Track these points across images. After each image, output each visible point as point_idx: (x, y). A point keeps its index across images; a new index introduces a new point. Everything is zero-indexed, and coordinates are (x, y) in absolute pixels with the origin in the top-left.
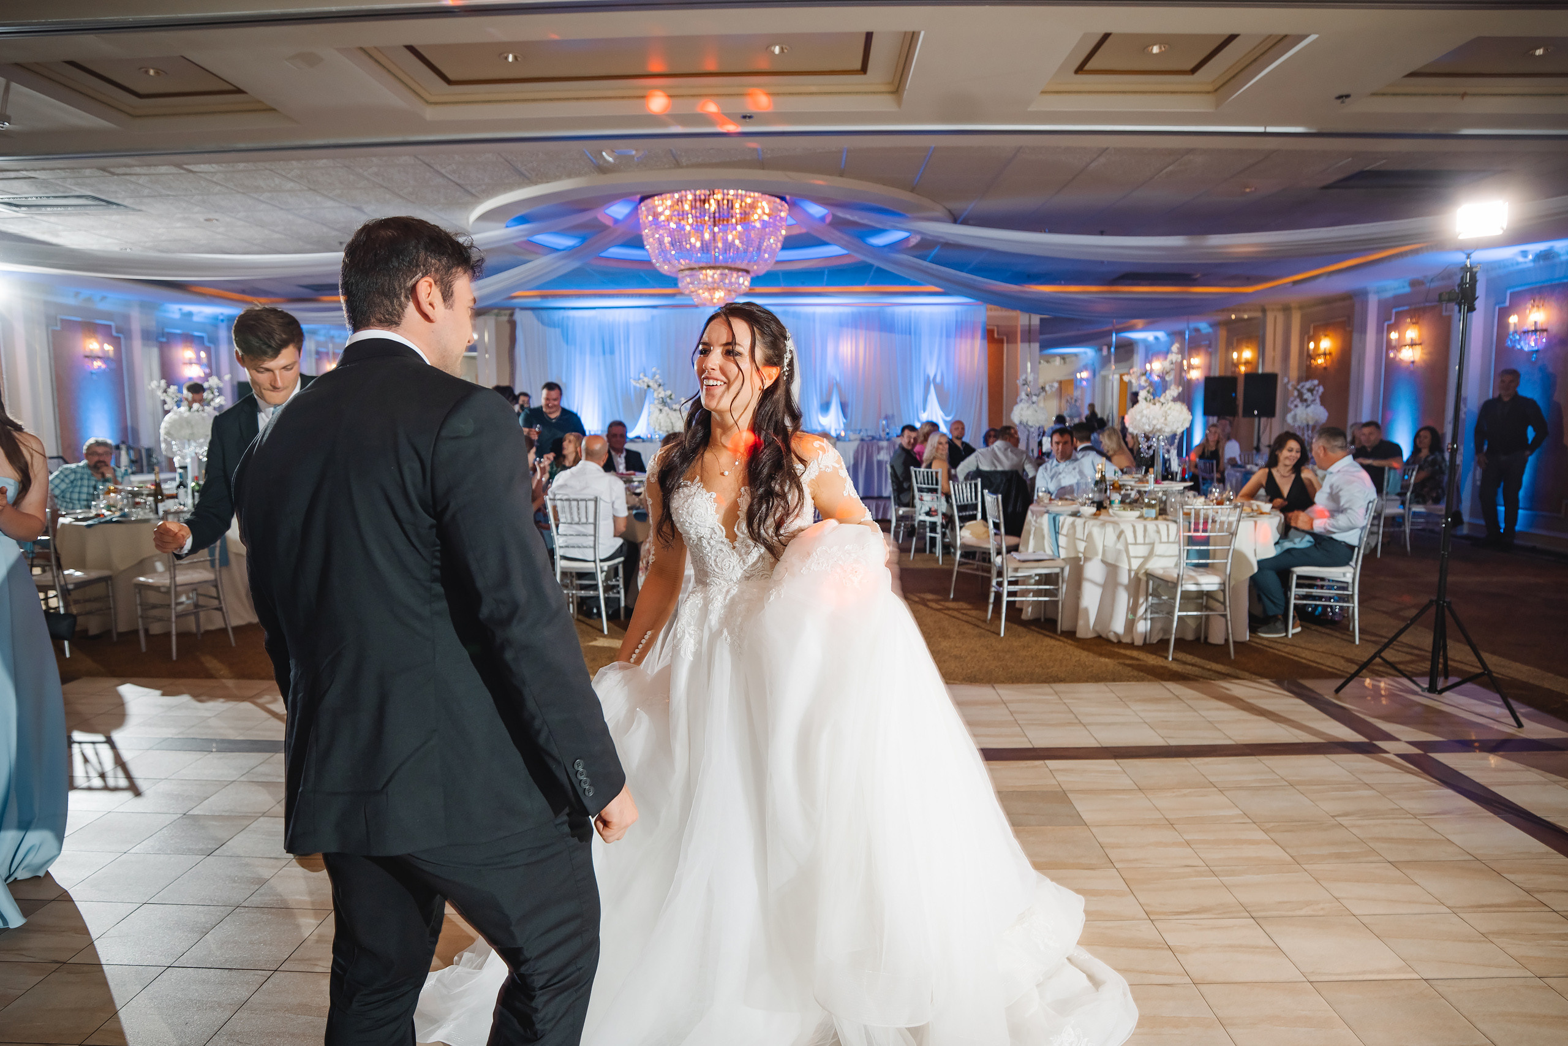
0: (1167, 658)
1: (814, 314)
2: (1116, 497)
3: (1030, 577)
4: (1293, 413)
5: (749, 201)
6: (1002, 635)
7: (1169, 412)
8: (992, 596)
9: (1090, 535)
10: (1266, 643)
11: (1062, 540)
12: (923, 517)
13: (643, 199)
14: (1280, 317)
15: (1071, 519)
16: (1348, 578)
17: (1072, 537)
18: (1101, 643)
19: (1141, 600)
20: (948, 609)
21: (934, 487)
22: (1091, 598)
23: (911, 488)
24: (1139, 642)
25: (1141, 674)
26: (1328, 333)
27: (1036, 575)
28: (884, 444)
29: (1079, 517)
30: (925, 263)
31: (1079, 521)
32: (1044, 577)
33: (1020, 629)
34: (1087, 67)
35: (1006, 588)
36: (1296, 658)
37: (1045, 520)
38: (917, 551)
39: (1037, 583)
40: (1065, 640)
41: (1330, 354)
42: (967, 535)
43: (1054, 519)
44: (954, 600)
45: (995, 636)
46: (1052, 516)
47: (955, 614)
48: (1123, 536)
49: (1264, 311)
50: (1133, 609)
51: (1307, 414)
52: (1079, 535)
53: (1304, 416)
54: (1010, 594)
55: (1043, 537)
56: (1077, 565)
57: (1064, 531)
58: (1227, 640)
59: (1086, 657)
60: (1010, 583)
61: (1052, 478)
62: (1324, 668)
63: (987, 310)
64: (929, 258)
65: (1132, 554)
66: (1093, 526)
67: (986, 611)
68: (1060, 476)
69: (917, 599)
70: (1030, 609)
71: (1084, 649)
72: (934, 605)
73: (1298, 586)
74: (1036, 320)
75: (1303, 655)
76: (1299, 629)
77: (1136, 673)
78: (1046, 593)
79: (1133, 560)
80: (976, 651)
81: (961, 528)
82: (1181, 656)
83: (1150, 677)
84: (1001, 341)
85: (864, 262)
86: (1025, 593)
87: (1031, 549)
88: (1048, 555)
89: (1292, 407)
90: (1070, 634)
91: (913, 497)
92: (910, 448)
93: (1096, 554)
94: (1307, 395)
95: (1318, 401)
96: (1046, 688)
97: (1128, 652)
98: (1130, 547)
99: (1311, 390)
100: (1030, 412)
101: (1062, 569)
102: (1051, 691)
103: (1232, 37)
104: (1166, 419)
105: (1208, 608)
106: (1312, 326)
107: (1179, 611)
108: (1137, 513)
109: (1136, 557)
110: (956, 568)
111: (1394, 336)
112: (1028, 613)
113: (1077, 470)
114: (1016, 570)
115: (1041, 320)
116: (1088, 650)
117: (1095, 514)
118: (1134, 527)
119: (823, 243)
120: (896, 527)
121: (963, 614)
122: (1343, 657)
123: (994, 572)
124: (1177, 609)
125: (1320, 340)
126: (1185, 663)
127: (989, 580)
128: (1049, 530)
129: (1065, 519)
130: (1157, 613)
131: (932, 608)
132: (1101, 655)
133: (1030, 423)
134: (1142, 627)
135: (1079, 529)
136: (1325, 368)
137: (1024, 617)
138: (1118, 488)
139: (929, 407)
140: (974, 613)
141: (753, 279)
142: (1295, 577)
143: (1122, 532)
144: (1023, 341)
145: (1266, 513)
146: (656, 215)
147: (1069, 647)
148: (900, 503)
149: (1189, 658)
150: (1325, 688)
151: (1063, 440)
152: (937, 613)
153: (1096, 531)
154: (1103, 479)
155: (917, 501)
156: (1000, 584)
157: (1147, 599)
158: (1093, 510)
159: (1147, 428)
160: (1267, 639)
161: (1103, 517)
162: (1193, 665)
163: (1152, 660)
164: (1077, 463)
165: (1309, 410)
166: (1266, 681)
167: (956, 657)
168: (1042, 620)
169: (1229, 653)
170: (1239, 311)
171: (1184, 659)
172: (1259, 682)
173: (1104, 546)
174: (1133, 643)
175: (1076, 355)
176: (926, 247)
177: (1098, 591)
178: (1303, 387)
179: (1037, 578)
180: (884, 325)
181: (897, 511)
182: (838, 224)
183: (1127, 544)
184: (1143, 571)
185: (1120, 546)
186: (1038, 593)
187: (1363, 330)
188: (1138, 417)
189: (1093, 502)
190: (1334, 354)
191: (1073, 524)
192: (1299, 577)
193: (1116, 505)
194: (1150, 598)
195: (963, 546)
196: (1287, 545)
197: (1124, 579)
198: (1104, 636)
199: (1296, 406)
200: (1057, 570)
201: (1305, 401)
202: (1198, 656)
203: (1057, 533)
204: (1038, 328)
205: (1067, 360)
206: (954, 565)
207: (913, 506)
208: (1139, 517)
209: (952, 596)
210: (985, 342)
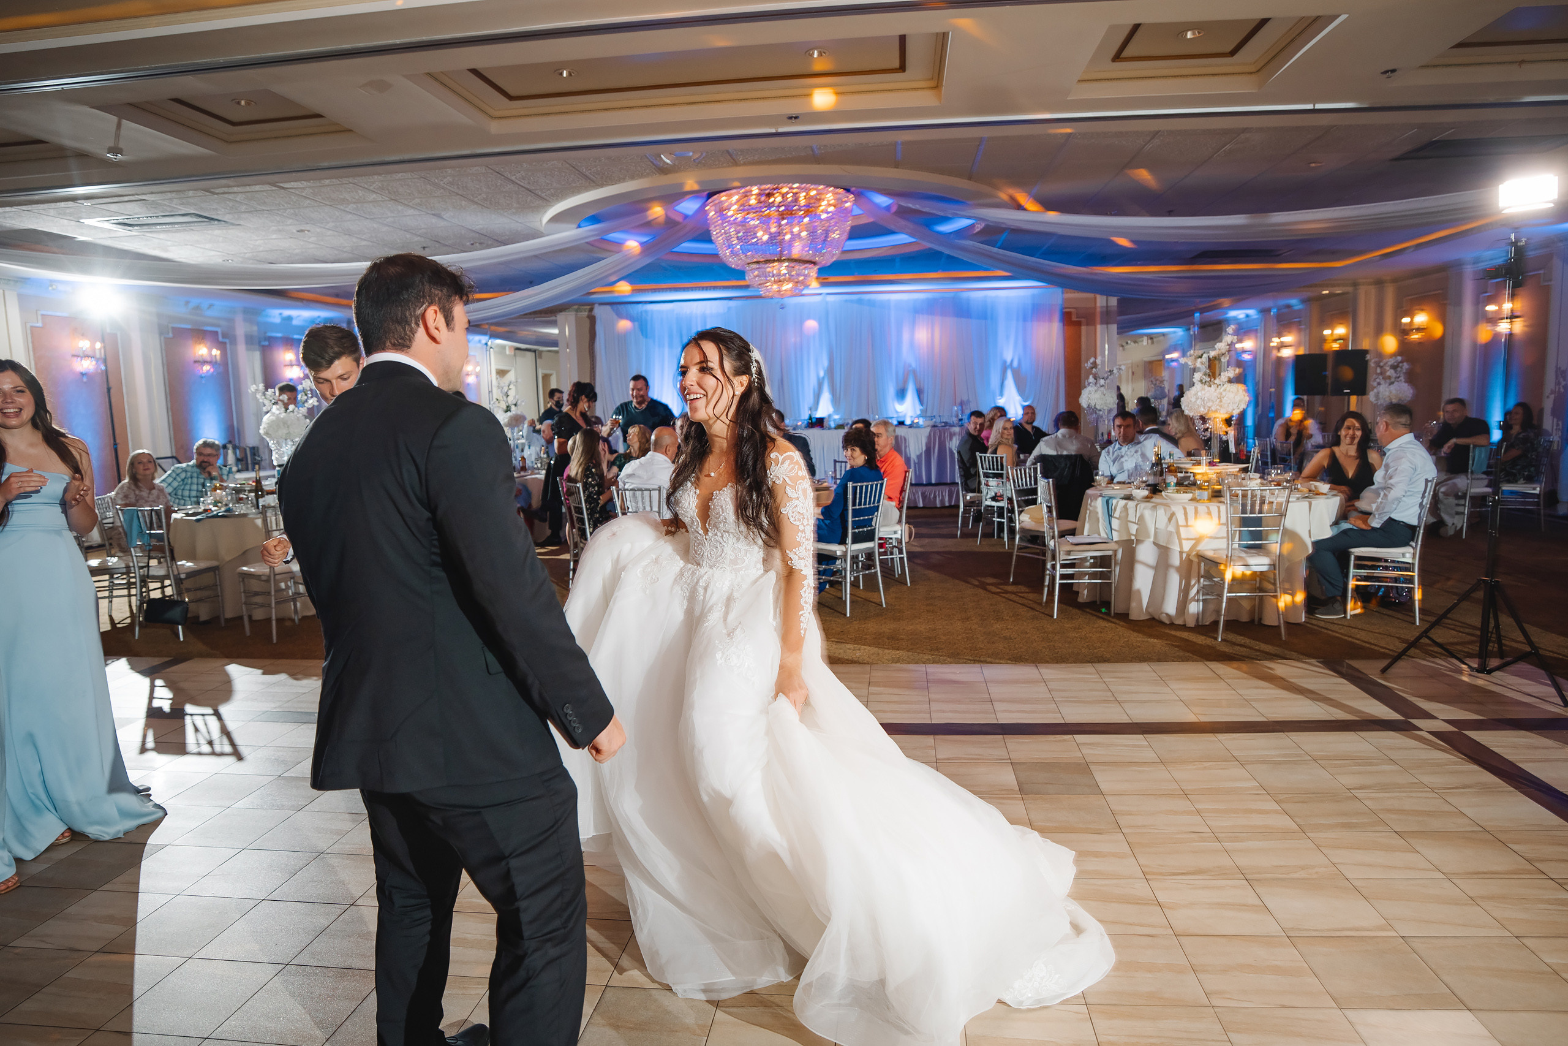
0: (1216, 639)
1: (889, 301)
2: (1172, 480)
3: (1085, 559)
4: (1375, 390)
5: (813, 193)
6: (1055, 617)
7: (1224, 394)
8: (1047, 578)
9: (1142, 518)
10: (1322, 624)
11: (1115, 523)
12: (989, 503)
13: (710, 196)
14: (1373, 290)
15: (1124, 502)
16: (1408, 559)
17: (1125, 520)
18: (1154, 625)
19: (1193, 582)
20: (1007, 592)
21: (1000, 472)
22: (1143, 581)
23: (977, 474)
24: (1191, 623)
25: (1187, 654)
26: (1423, 307)
27: (1092, 557)
28: (957, 429)
29: (1132, 500)
30: (995, 250)
31: (1131, 504)
32: (1099, 559)
33: (1075, 611)
34: (1124, 54)
35: (1059, 571)
36: (1350, 639)
37: (1099, 504)
38: (984, 536)
39: (1093, 566)
40: (1117, 622)
41: (1425, 329)
42: (1025, 519)
43: (1107, 502)
44: (1014, 583)
45: (1049, 618)
46: (1105, 499)
47: (1013, 597)
48: (1174, 518)
49: (1356, 285)
50: (1184, 592)
51: (1390, 392)
52: (1131, 517)
53: (1387, 393)
54: (1063, 577)
55: (1098, 520)
56: (1130, 547)
57: (1117, 514)
58: (1279, 622)
59: (1136, 638)
60: (1063, 566)
61: (1114, 462)
62: (1376, 648)
63: (1063, 293)
64: (999, 244)
65: (1183, 536)
66: (1144, 509)
67: (1042, 594)
68: (1123, 459)
69: (977, 583)
70: (1086, 592)
71: (1134, 631)
72: (994, 589)
73: (1357, 567)
74: (1113, 301)
75: (1358, 636)
76: (1359, 611)
77: (1181, 654)
78: (1101, 576)
79: (1184, 542)
80: (1027, 633)
81: (1020, 513)
82: (1232, 637)
83: (1195, 657)
84: (1078, 324)
85: (931, 249)
86: (1082, 575)
87: (1086, 533)
88: (1100, 538)
89: (1375, 384)
90: (1124, 617)
91: (979, 483)
92: (976, 434)
93: (1149, 537)
94: (1390, 372)
95: (1402, 378)
96: (1089, 668)
97: (1179, 634)
98: (1182, 530)
99: (1395, 367)
100: (1098, 395)
101: (1115, 551)
102: (1093, 670)
103: (1264, 22)
104: (1221, 401)
105: (1261, 590)
106: (1408, 300)
107: (1229, 592)
108: (1190, 496)
109: (1188, 539)
110: (1015, 553)
111: (1491, 308)
112: (1084, 595)
113: (1139, 453)
114: (1069, 553)
115: (1119, 301)
116: (1138, 631)
117: (1147, 497)
118: (1185, 509)
119: (891, 232)
120: (964, 512)
121: (1020, 596)
122: (1398, 638)
123: (1049, 555)
124: (1226, 591)
125: (1415, 315)
126: (1234, 644)
127: (1044, 563)
128: (1103, 513)
129: (1118, 502)
130: (1208, 594)
131: (990, 591)
132: (1151, 636)
133: (1098, 407)
134: (1194, 608)
135: (1131, 512)
136: (1420, 344)
137: (1080, 600)
138: (1173, 470)
139: (1006, 392)
140: (1031, 596)
142: (1352, 558)
143: (1173, 514)
144: (1102, 323)
145: (1323, 494)
146: (723, 211)
147: (1120, 628)
148: (968, 489)
149: (1240, 639)
150: (1371, 669)
151: (1125, 424)
152: (995, 596)
153: (1148, 514)
154: (1159, 462)
155: (983, 487)
156: (1054, 567)
157: (1199, 581)
158: (1146, 493)
159: (1202, 411)
160: (1323, 620)
161: (1156, 499)
162: (1241, 645)
163: (1200, 639)
164: (1139, 445)
165: (1392, 387)
166: (1313, 661)
167: (1005, 638)
168: (1098, 603)
169: (1280, 634)
170: (1333, 286)
171: (1234, 640)
172: (1306, 663)
173: (1156, 528)
174: (1185, 625)
175: (1164, 335)
176: (991, 233)
177: (1151, 573)
178: (1386, 364)
179: (1092, 561)
180: (960, 310)
181: (964, 496)
182: (903, 213)
183: (1178, 526)
184: (1194, 553)
185: (1171, 528)
186: (1093, 576)
187: (1459, 303)
188: (1193, 400)
189: (1148, 485)
190: (1429, 329)
191: (1125, 507)
192: (1358, 558)
193: (1172, 488)
194: (1202, 580)
195: (1022, 530)
196: (1345, 526)
197: (1176, 561)
198: (1157, 618)
199: (1379, 384)
200: (1110, 553)
201: (1388, 378)
202: (1249, 638)
203: (1110, 516)
204: (1116, 309)
205: (1155, 340)
206: (1013, 549)
207: (980, 491)
208: (1191, 500)
209: (1011, 580)
210: (1061, 324)
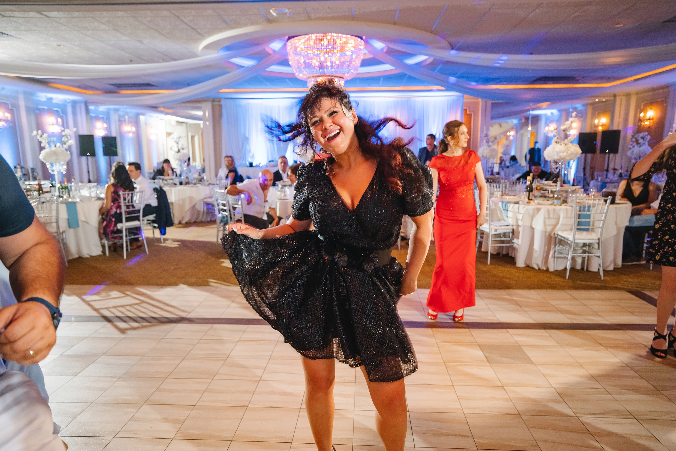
2: (538, 194)
5: (344, 40)
7: (569, 149)
13: (290, 38)
14: (624, 99)
26: (652, 107)
30: (435, 73)
41: (652, 119)
49: (615, 96)
51: (640, 151)
53: (638, 152)
58: (599, 269)
63: (464, 99)
64: (437, 71)
74: (489, 103)
84: (470, 115)
85: (402, 73)
89: (631, 147)
94: (641, 141)
95: (647, 143)
99: (643, 138)
100: (488, 151)
104: (567, 153)
106: (643, 104)
115: (492, 103)
117: (526, 203)
119: (382, 63)
125: (647, 112)
136: (649, 127)
138: (539, 189)
141: (346, 82)
146: (296, 48)
154: (531, 184)
159: (555, 158)
170: (601, 97)
176: (436, 64)
178: (638, 136)
182: (390, 52)
184: (553, 233)
188: (551, 152)
190: (655, 119)
193: (538, 198)
198: (531, 266)
199: (633, 147)
201: (638, 143)
204: (490, 108)
205: (502, 125)
208: (551, 204)
